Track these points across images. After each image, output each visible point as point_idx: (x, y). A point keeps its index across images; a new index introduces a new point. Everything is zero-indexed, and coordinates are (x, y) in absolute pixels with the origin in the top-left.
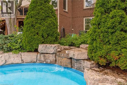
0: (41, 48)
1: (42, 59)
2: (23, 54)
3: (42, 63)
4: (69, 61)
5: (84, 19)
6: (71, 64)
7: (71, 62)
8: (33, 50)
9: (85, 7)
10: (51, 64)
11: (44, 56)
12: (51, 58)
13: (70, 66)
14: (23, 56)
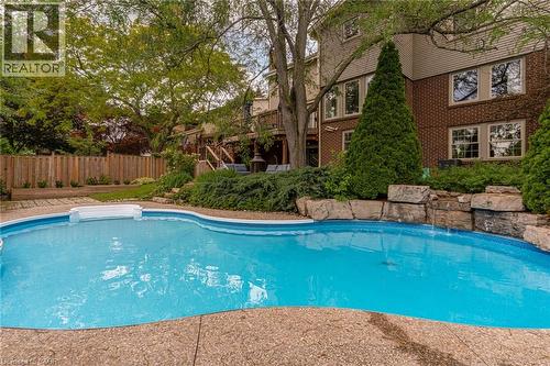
0: (394, 191)
1: (395, 213)
2: (353, 202)
3: (393, 221)
4: (469, 216)
5: (451, 131)
6: (474, 223)
7: (473, 219)
8: (374, 196)
9: (452, 103)
10: (415, 223)
11: (400, 209)
12: (417, 212)
13: (469, 227)
14: (353, 207)
